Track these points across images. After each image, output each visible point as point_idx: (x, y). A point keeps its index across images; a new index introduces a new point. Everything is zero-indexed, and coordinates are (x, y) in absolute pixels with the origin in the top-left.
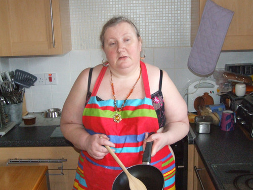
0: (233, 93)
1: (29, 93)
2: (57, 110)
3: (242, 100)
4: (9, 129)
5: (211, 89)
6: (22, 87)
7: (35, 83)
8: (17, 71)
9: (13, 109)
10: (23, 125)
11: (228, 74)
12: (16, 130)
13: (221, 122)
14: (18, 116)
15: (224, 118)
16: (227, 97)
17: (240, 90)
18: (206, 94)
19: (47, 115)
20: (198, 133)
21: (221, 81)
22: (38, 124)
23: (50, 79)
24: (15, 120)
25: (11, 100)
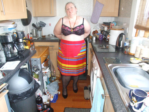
0: (104, 30)
1: (44, 29)
2: (52, 34)
3: (106, 32)
4: (38, 38)
5: (98, 29)
6: (42, 27)
7: (45, 26)
8: (41, 22)
9: (39, 32)
10: (42, 37)
11: (103, 25)
12: (40, 39)
13: (99, 37)
14: (41, 35)
15: (100, 36)
16: (102, 31)
17: (106, 29)
18: (96, 30)
19: (49, 35)
20: (92, 40)
21: (101, 27)
22: (46, 37)
23: (50, 25)
24: (39, 36)
25: (38, 30)
